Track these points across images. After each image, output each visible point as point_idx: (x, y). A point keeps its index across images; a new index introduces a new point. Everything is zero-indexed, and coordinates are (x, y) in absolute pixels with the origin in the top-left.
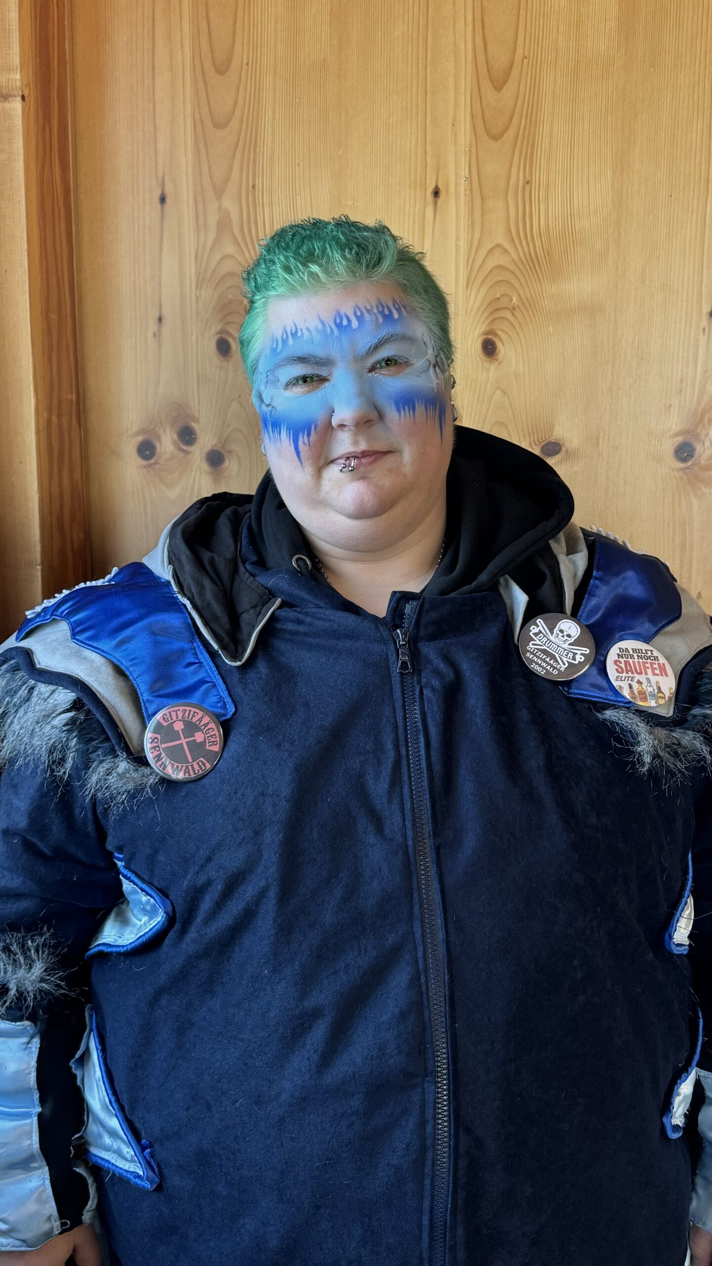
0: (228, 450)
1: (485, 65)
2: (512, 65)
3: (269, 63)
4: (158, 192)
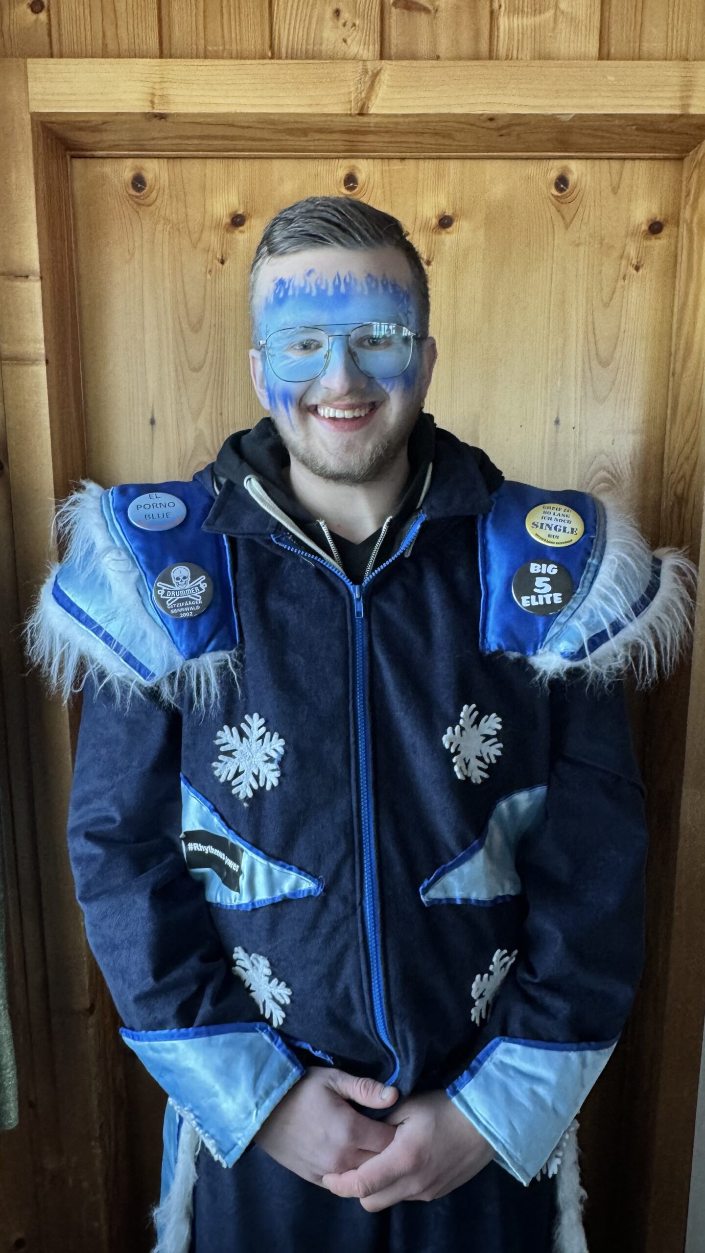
4: (149, 417)
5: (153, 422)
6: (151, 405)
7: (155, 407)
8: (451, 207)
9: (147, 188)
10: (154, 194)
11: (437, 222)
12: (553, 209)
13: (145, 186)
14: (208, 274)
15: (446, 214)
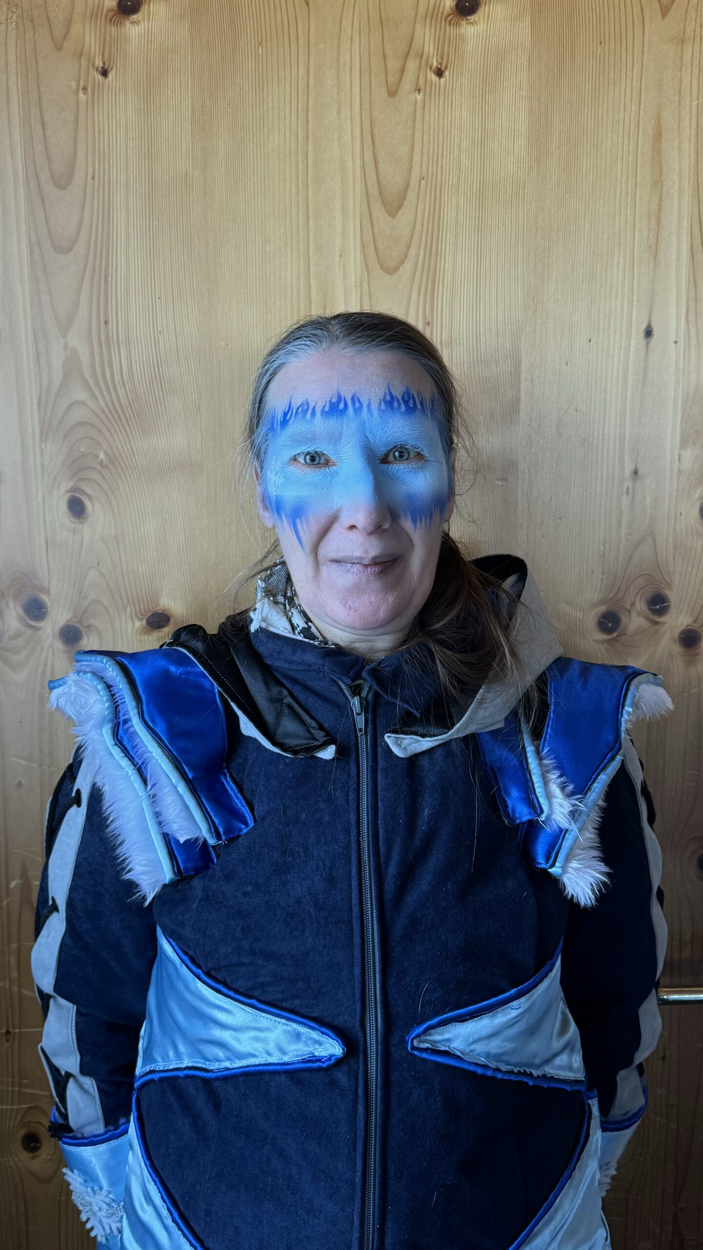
0: (85, 625)
1: (376, 185)
2: (407, 186)
3: (119, 178)
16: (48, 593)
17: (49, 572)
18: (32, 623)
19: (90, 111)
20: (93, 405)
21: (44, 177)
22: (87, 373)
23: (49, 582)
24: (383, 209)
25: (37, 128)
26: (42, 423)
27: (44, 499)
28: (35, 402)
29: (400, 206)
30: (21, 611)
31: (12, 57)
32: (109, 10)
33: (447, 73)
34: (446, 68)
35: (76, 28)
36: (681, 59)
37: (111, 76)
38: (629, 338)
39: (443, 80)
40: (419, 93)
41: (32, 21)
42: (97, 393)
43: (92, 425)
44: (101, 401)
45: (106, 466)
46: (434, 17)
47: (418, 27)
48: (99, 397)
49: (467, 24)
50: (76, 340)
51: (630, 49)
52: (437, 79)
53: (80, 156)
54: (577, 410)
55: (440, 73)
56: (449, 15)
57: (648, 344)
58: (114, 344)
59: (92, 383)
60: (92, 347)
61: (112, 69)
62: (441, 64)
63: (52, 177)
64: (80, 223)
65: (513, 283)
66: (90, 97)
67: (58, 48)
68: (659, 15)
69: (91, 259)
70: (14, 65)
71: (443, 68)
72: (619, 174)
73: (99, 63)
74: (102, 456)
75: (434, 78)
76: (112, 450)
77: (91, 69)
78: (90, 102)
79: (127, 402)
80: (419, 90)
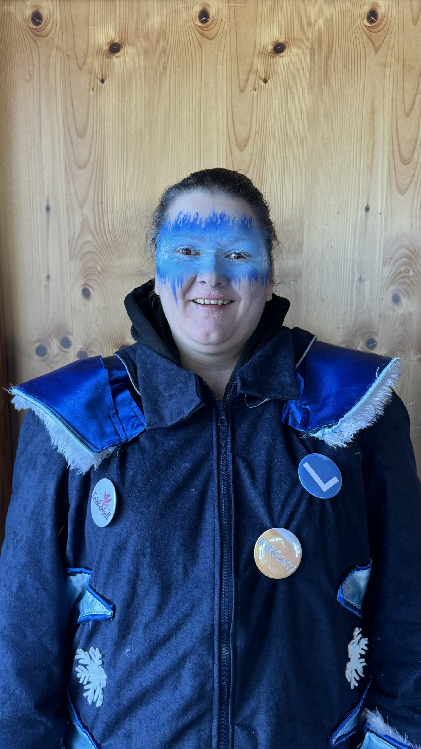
0: (90, 351)
1: (234, 136)
2: (249, 136)
3: (109, 132)
4: (45, 205)
5: (48, 209)
6: (46, 194)
7: (50, 197)
8: (283, 36)
9: (43, 23)
10: (49, 27)
11: (272, 47)
12: (365, 37)
13: (42, 21)
14: (91, 91)
15: (279, 42)
16: (71, 334)
17: (72, 325)
18: (64, 349)
19: (95, 99)
20: (95, 243)
21: (73, 132)
22: (92, 228)
23: (73, 330)
24: (237, 148)
25: (70, 108)
26: (70, 252)
27: (70, 289)
28: (67, 241)
29: (245, 146)
30: (59, 343)
31: (58, 74)
32: (105, 51)
33: (269, 81)
34: (269, 79)
35: (89, 59)
36: (384, 74)
37: (106, 82)
38: (357, 211)
39: (267, 84)
40: (255, 91)
41: (68, 56)
42: (97, 237)
43: (94, 253)
44: (99, 241)
45: (101, 273)
46: (263, 54)
47: (255, 59)
48: (98, 239)
49: (279, 57)
50: (87, 211)
51: (359, 70)
52: (264, 84)
53: (90, 121)
54: (331, 247)
55: (265, 81)
56: (270, 53)
57: (367, 214)
58: (105, 214)
59: (94, 232)
60: (95, 215)
61: (106, 79)
62: (266, 77)
63: (77, 132)
64: (90, 155)
65: (300, 184)
66: (95, 93)
67: (81, 69)
68: (374, 52)
69: (95, 172)
70: (59, 78)
71: (267, 79)
72: (353, 131)
73: (100, 77)
74: (99, 268)
75: (263, 84)
76: (104, 265)
77: (96, 79)
78: (95, 95)
79: (111, 241)
80: (255, 90)
